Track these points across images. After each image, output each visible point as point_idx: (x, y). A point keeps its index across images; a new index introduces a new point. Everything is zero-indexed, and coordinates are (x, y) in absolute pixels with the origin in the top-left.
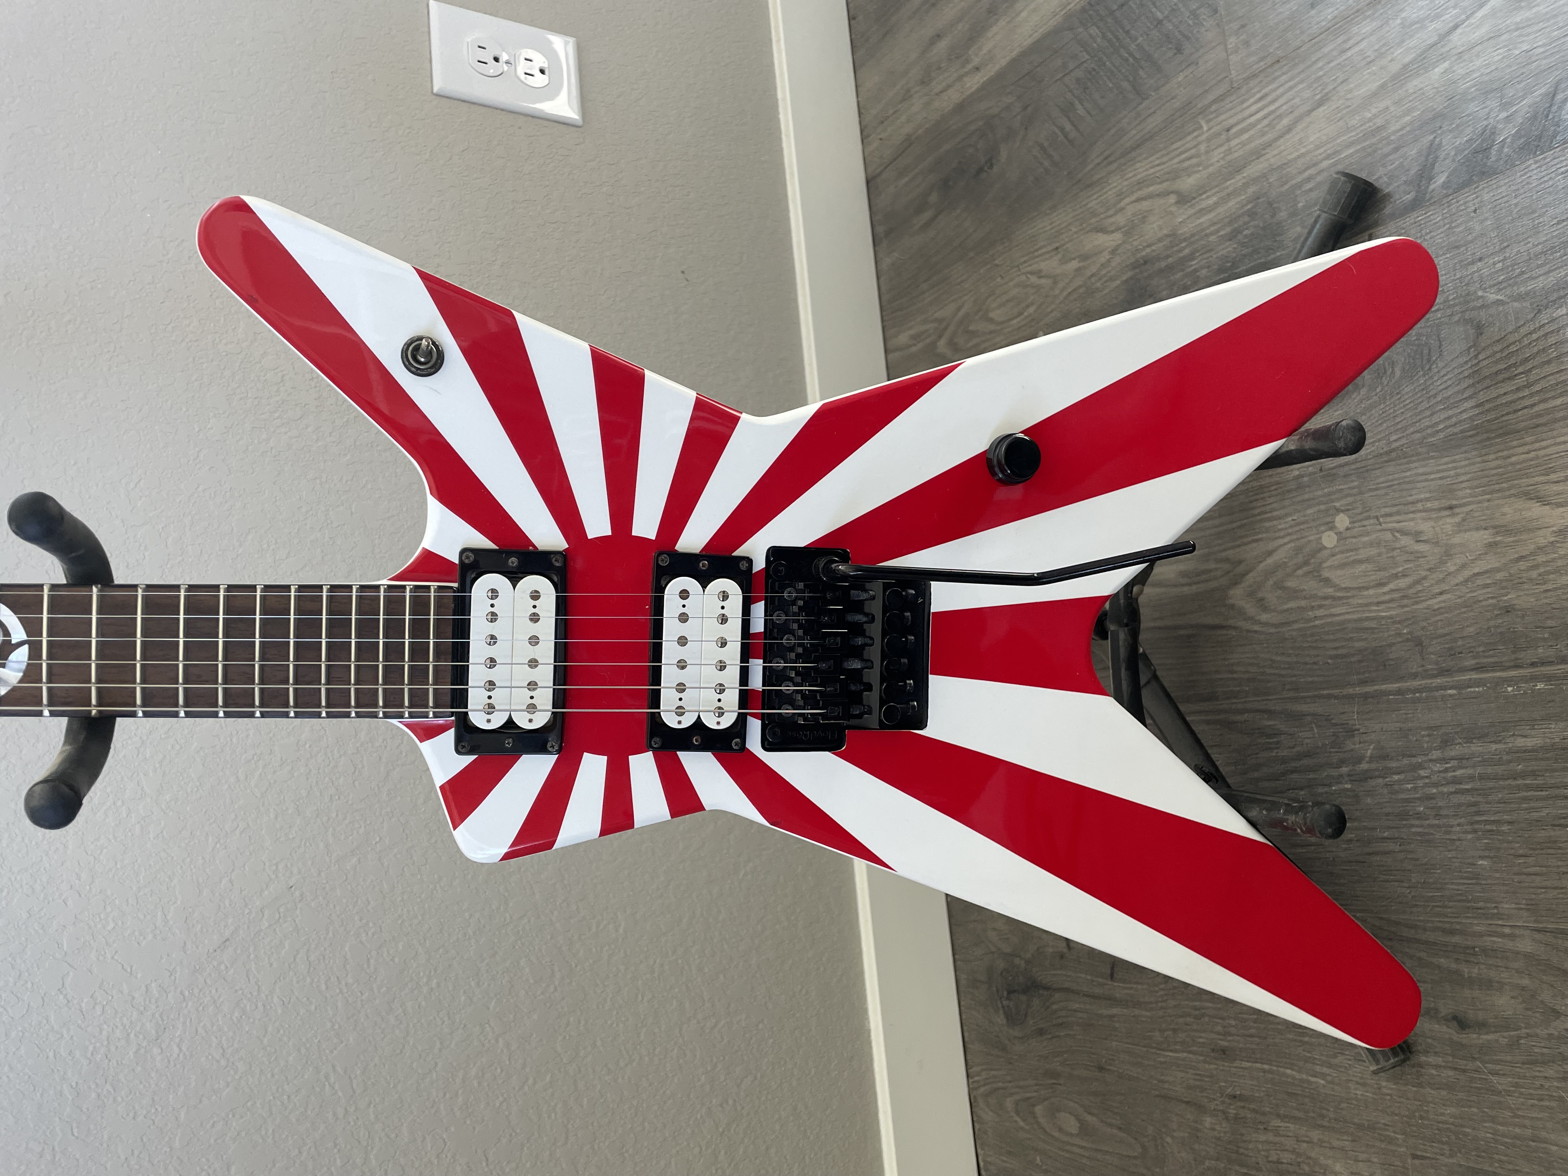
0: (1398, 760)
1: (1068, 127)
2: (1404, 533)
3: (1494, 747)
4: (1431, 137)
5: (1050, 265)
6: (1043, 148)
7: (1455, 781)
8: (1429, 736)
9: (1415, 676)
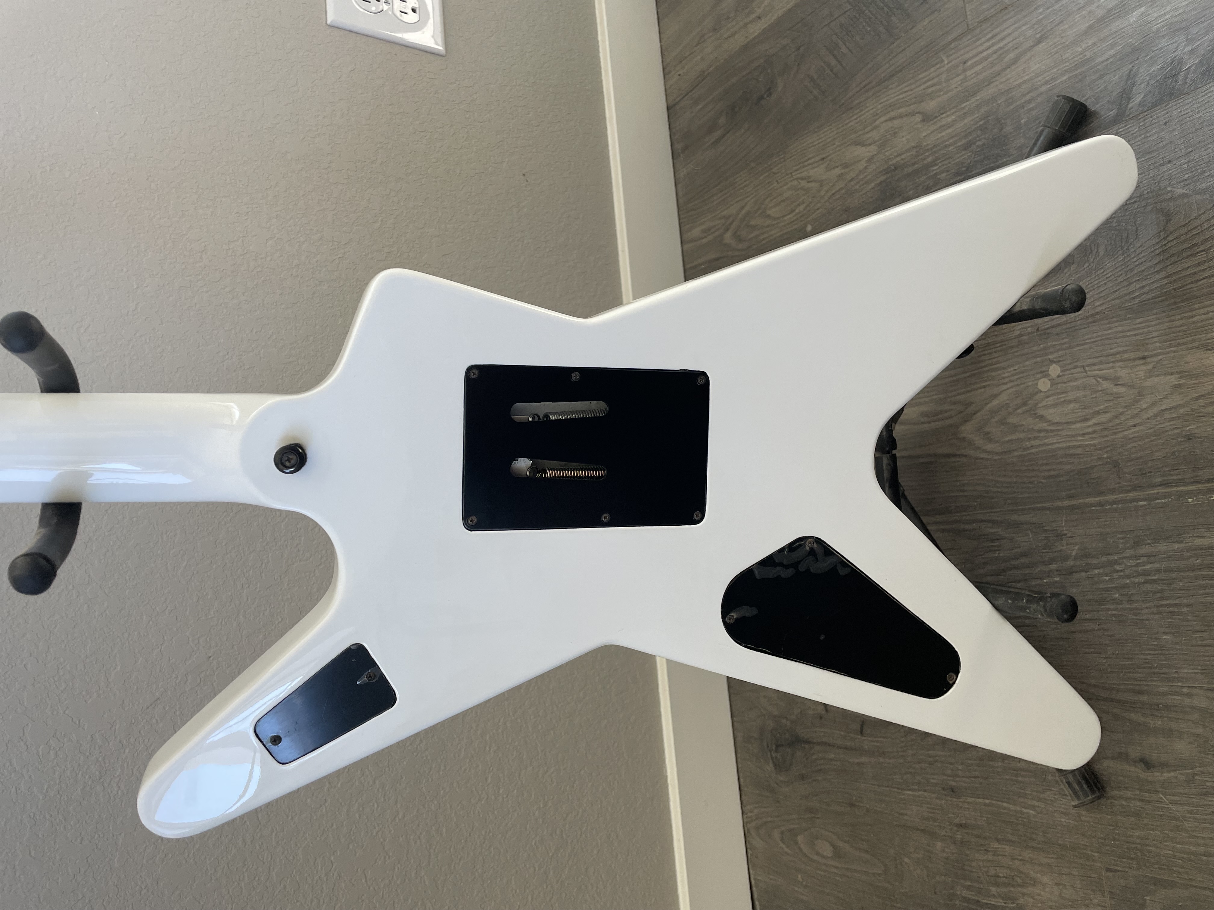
0: (1098, 558)
1: (833, 63)
2: (1105, 378)
3: (1176, 546)
4: (1131, 66)
5: (818, 172)
6: (812, 80)
7: (1145, 573)
8: (1123, 538)
9: (1113, 491)
